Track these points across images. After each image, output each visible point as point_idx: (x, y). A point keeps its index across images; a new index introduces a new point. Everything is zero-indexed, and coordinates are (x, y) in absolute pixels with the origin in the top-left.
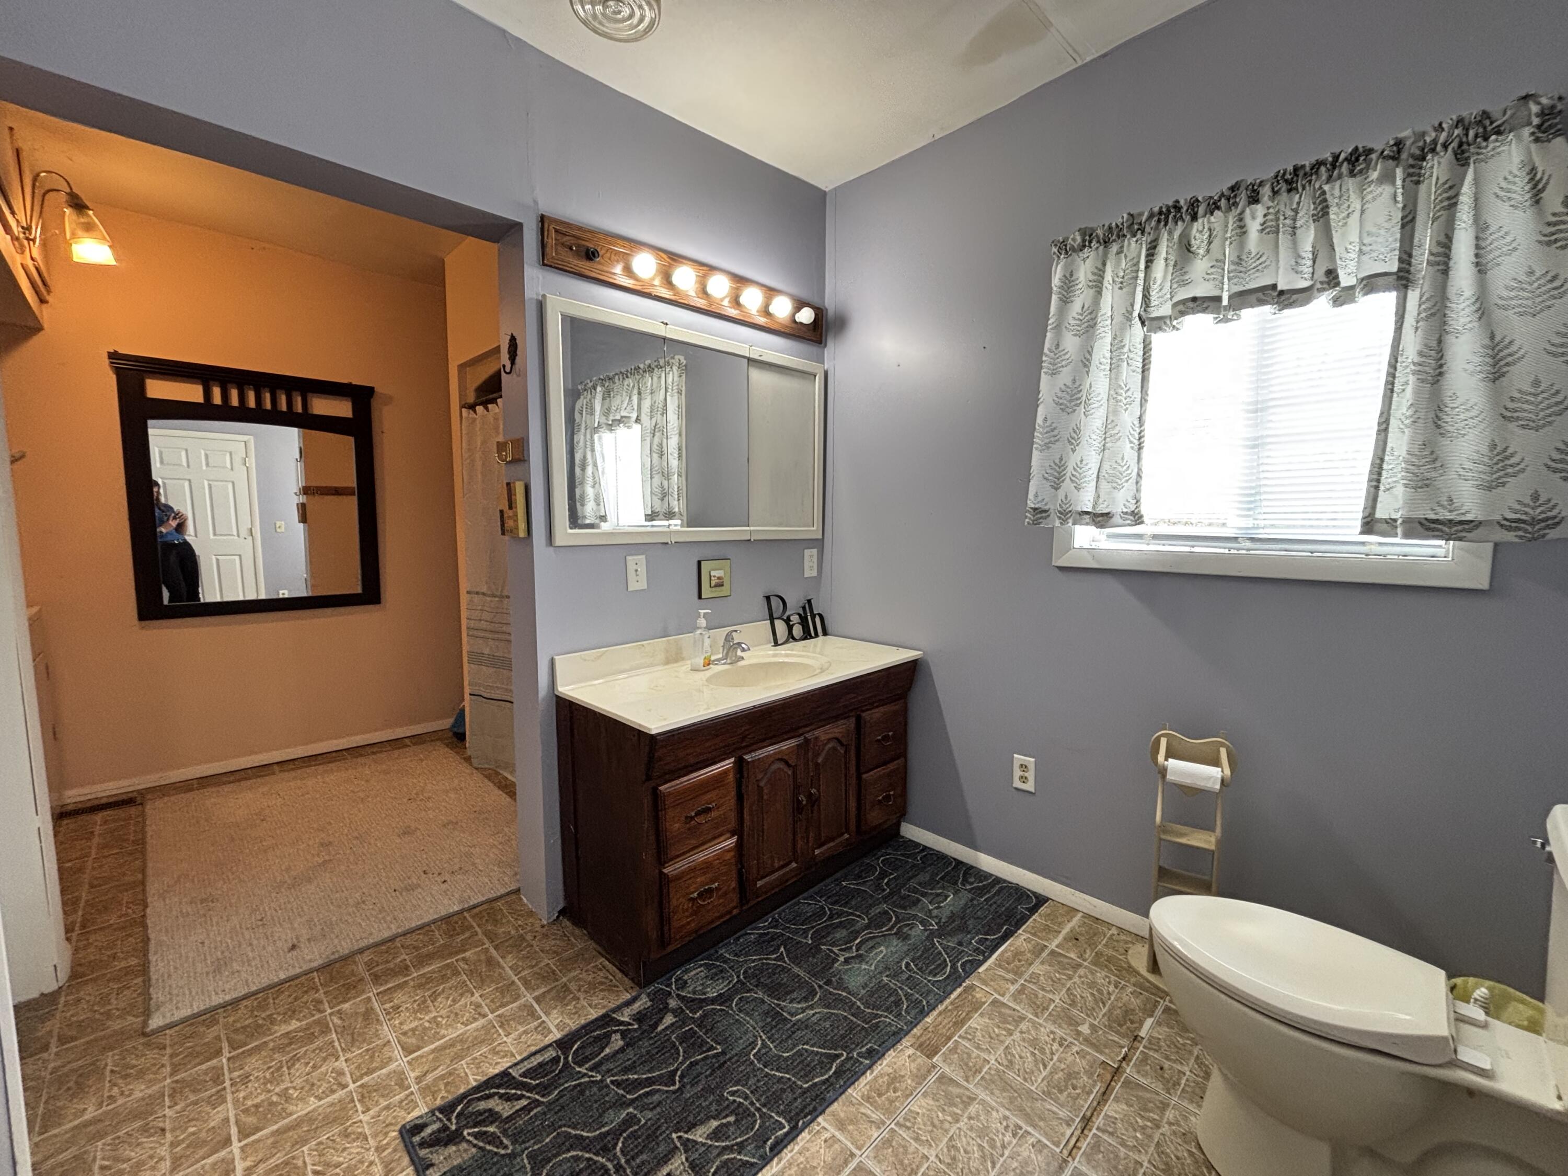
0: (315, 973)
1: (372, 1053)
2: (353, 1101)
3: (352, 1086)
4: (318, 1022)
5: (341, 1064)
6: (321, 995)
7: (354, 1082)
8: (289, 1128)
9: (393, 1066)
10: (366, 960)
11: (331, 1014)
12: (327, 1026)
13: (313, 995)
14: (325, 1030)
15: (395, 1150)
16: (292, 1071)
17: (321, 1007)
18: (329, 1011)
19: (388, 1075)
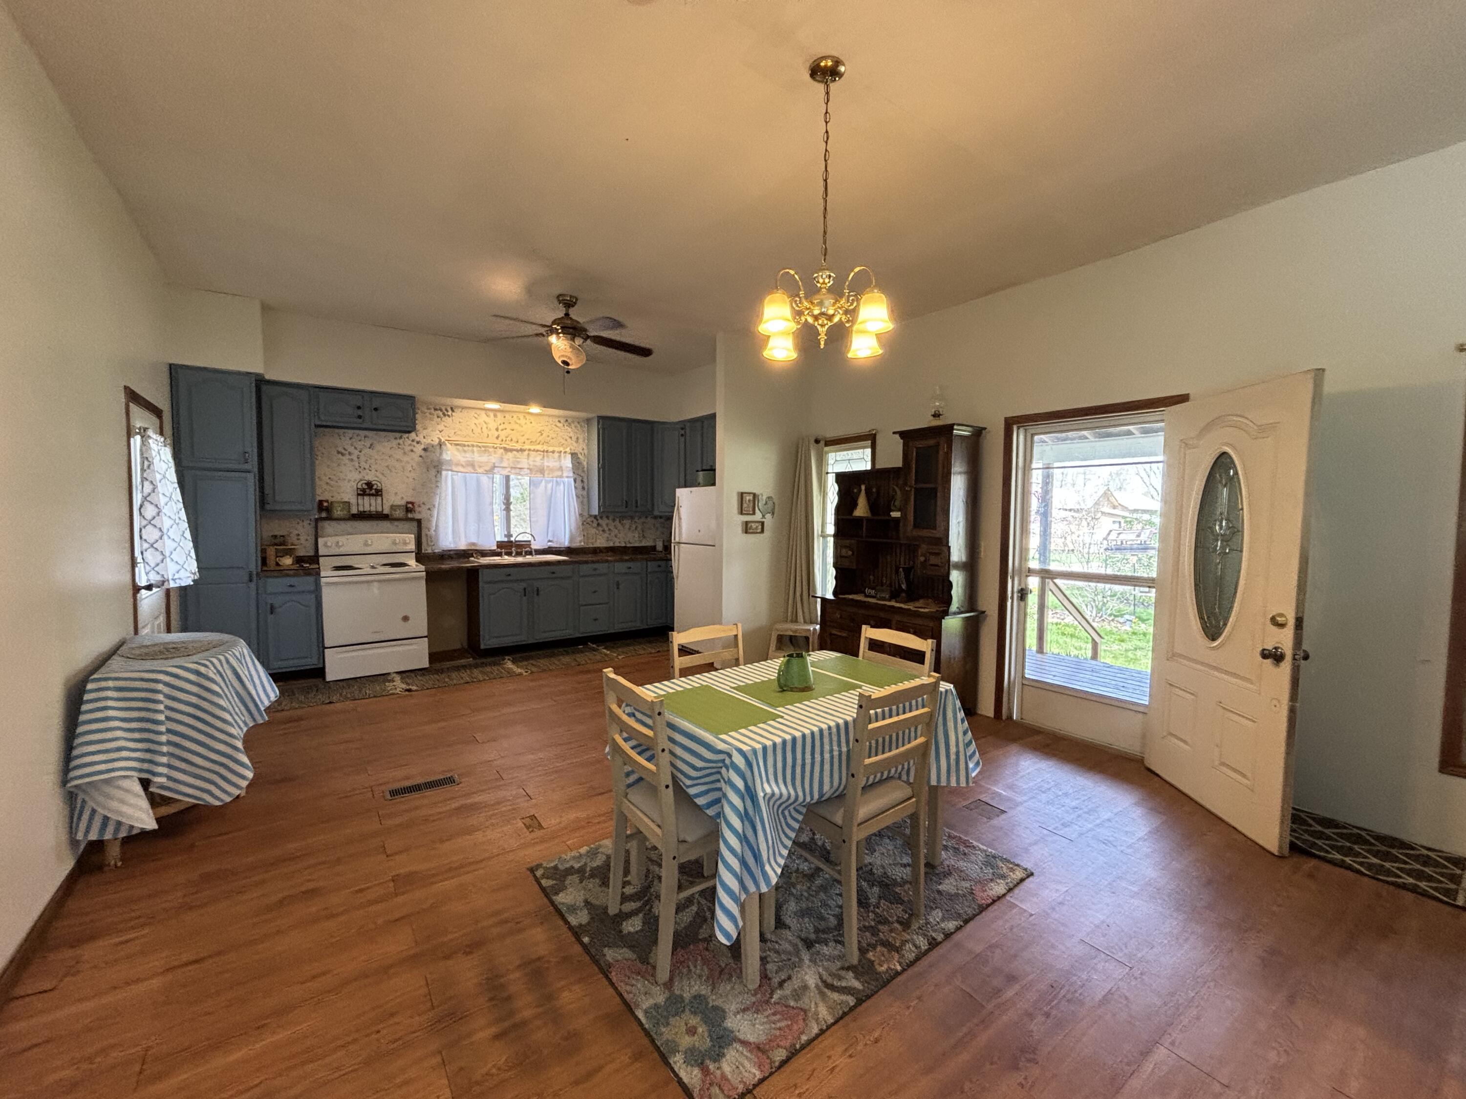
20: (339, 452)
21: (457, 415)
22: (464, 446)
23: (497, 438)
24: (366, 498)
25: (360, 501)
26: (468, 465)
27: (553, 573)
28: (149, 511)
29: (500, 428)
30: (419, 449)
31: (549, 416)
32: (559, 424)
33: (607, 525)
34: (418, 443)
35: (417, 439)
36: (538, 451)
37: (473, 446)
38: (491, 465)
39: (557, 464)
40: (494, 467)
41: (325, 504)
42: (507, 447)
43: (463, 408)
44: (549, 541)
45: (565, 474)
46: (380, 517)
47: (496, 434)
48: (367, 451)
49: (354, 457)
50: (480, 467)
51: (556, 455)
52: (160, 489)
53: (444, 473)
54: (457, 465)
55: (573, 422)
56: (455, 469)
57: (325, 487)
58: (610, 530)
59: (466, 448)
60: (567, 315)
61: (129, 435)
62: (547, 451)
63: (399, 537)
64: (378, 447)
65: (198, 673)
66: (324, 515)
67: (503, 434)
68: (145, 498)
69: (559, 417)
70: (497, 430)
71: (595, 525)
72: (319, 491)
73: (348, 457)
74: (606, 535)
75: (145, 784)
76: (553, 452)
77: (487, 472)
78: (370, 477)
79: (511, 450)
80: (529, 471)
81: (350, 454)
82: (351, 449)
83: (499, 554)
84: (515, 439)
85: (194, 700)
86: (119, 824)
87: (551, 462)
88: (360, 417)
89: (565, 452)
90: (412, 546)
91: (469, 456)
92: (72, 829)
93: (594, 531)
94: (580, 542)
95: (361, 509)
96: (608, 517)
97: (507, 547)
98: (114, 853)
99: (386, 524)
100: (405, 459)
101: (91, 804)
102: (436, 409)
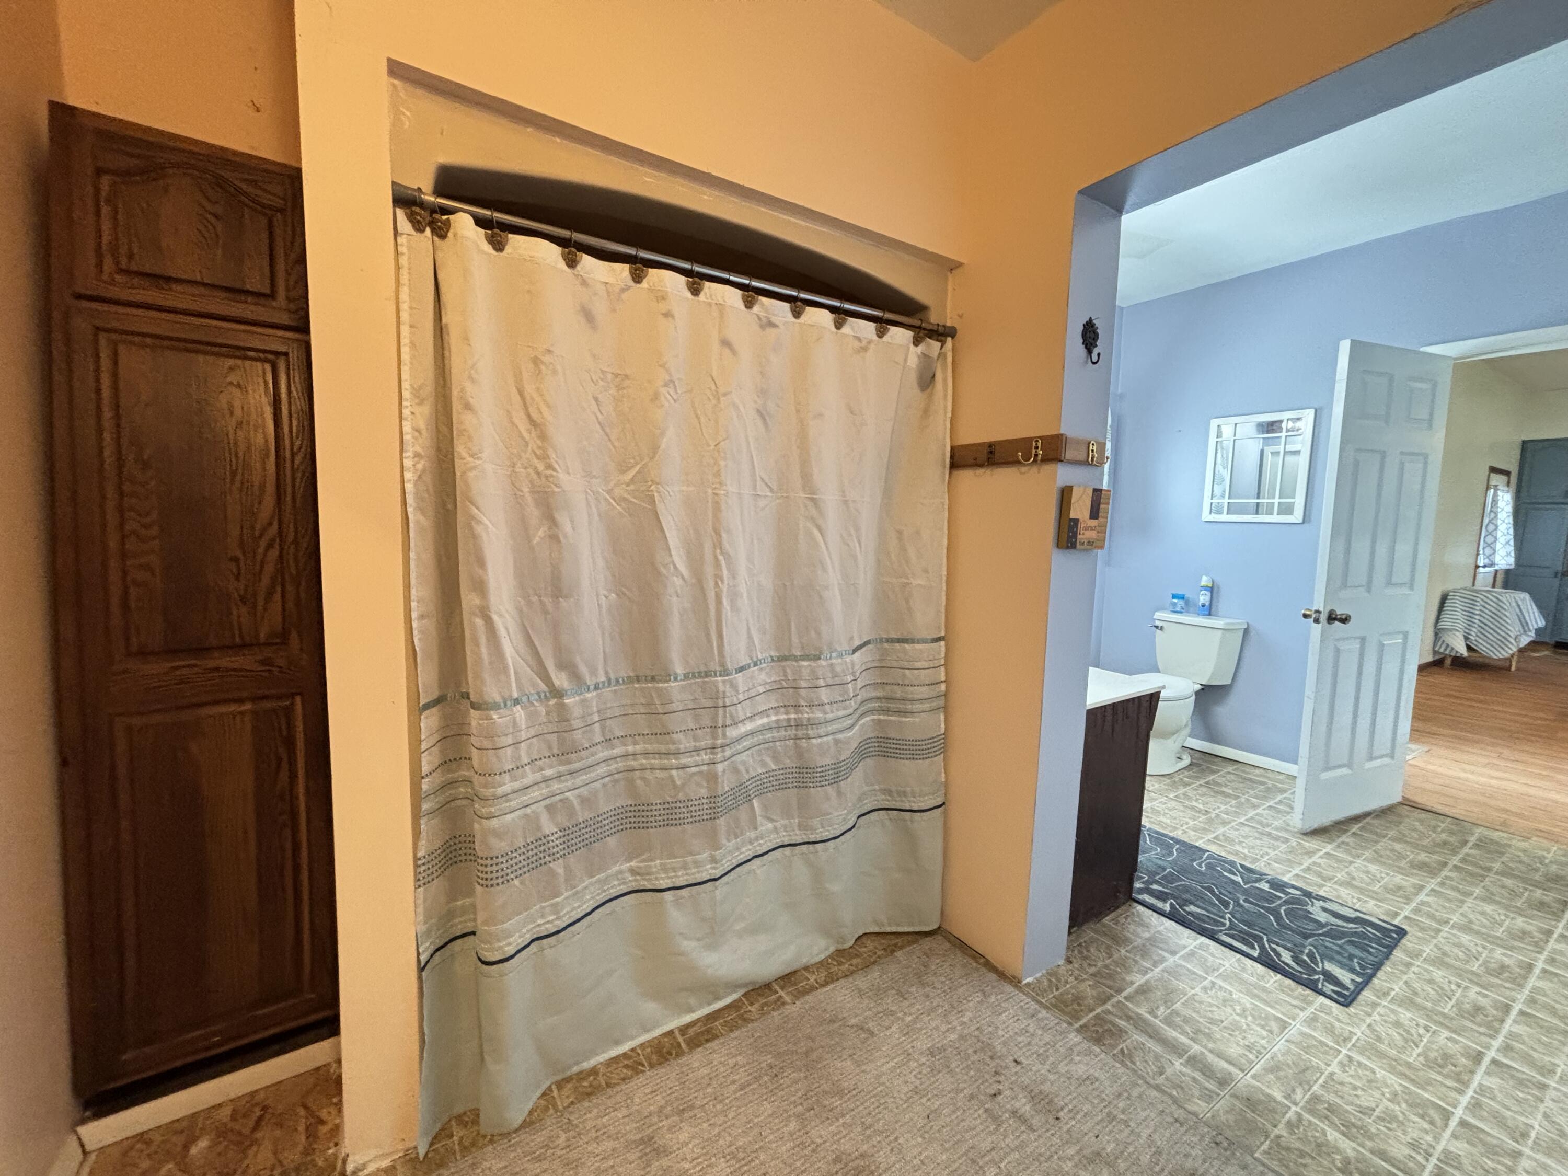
0: (1257, 1155)
1: (1307, 1049)
2: (1353, 1045)
3: (1344, 1051)
4: (1312, 1112)
5: (1334, 1067)
6: (1281, 1130)
7: (1340, 1052)
8: (1412, 1081)
9: (1306, 1030)
10: (1203, 1104)
11: (1296, 1104)
12: (1311, 1099)
13: (1289, 1139)
14: (1316, 1098)
15: (1362, 1005)
16: (1373, 1105)
17: (1294, 1118)
18: (1294, 1108)
19: (1315, 1030)
28: (1491, 527)
52: (1499, 516)
61: (1488, 488)
65: (1497, 599)
68: (1490, 522)
75: (1466, 638)
85: (1493, 610)
86: (1453, 649)
92: (1434, 646)
98: (1448, 662)
101: (1443, 638)
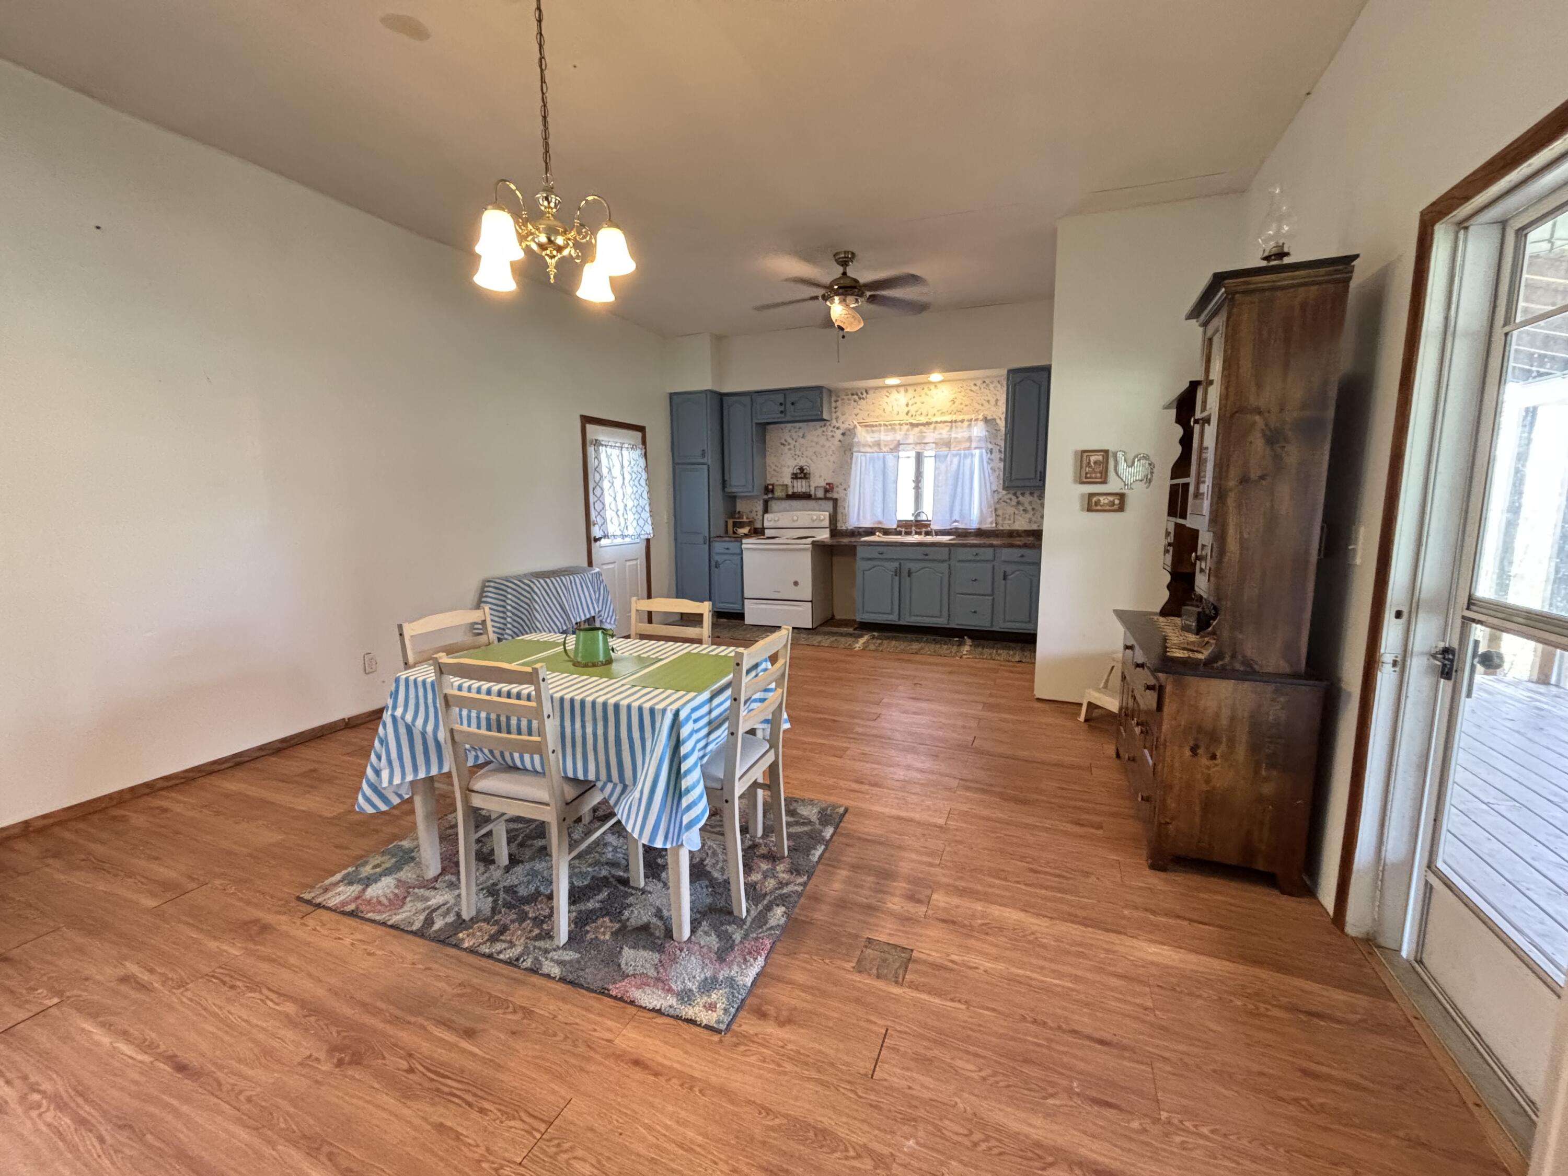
20: (782, 444)
21: (871, 395)
22: (873, 426)
23: (907, 414)
24: (799, 481)
25: (795, 485)
26: (874, 445)
27: (926, 555)
29: (910, 403)
30: (838, 434)
31: (964, 380)
32: (974, 388)
33: (1030, 503)
34: (838, 428)
35: (837, 425)
36: (945, 422)
37: (880, 425)
38: (896, 443)
39: (966, 435)
40: (899, 444)
41: (770, 487)
42: (914, 422)
43: (876, 388)
44: (956, 521)
45: (974, 445)
46: (807, 496)
47: (907, 409)
48: (801, 441)
49: (792, 446)
50: (886, 445)
51: (966, 424)
53: (855, 454)
54: (864, 446)
55: (992, 382)
56: (862, 450)
57: (773, 473)
58: (1033, 509)
59: (874, 429)
60: (844, 274)
61: (585, 445)
62: (956, 421)
63: (815, 514)
64: (809, 437)
66: (770, 496)
67: (912, 409)
69: (972, 379)
70: (907, 405)
71: (1014, 503)
72: (768, 477)
73: (788, 447)
74: (1028, 516)
76: (962, 421)
77: (892, 450)
78: (802, 462)
79: (917, 425)
80: (934, 445)
81: (789, 444)
82: (790, 440)
83: (900, 533)
84: (925, 413)
87: (960, 433)
88: (782, 412)
89: (977, 420)
90: (826, 523)
91: (876, 436)
93: (1010, 510)
94: (991, 523)
95: (795, 490)
96: (1032, 494)
97: (906, 527)
99: (811, 503)
100: (828, 444)
102: (853, 394)
